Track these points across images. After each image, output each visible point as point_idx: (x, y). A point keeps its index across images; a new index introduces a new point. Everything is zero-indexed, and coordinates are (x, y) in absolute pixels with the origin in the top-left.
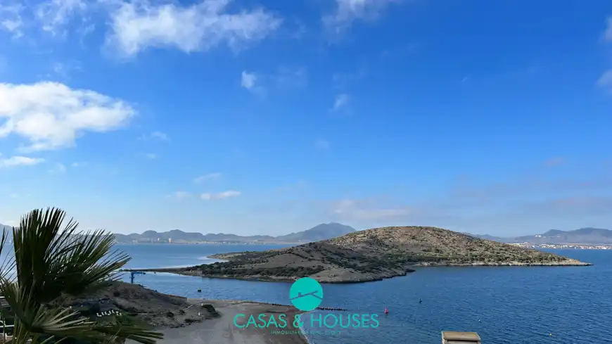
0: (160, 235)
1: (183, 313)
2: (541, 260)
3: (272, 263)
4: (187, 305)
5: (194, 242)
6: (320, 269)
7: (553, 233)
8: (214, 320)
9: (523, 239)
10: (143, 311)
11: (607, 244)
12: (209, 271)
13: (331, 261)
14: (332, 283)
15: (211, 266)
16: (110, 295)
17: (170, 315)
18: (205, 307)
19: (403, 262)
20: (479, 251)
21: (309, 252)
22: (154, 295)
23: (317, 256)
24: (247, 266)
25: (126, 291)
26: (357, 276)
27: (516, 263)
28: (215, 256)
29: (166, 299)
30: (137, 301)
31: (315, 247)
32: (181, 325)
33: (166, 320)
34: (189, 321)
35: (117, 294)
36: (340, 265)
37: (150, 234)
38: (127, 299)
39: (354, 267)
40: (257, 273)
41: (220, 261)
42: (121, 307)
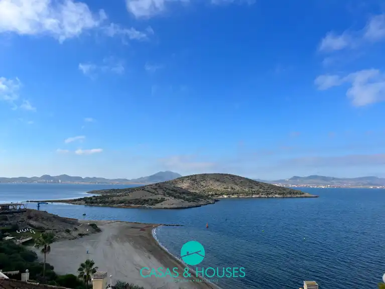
0: (52, 178)
1: (76, 229)
2: (290, 194)
3: (131, 196)
4: (79, 224)
5: (76, 183)
6: (163, 200)
7: (295, 178)
8: (98, 234)
9: (278, 182)
10: (48, 229)
11: (324, 185)
12: (89, 202)
13: (170, 195)
14: (170, 208)
15: (90, 198)
16: (25, 218)
17: (68, 231)
18: (91, 225)
19: (212, 195)
20: (256, 189)
21: (155, 189)
22: (56, 217)
23: (160, 192)
24: (115, 198)
25: (36, 215)
26: (187, 204)
27: (277, 196)
28: (92, 192)
29: (64, 220)
30: (45, 222)
31: (159, 186)
32: (75, 238)
33: (65, 234)
34: (81, 235)
35: (30, 218)
36: (175, 197)
37: (47, 177)
38: (36, 220)
39: (184, 198)
40: (121, 202)
41: (96, 195)
42: (32, 226)
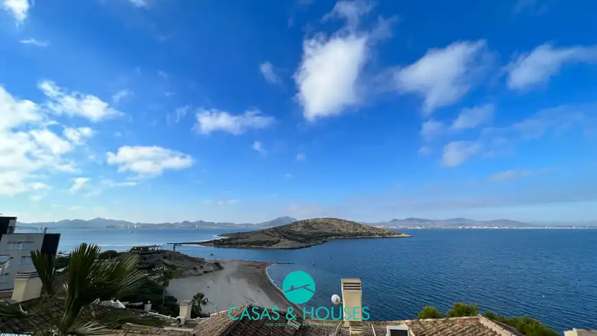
0: (191, 223)
1: (202, 267)
2: (389, 234)
3: (253, 239)
4: (204, 263)
5: (210, 227)
6: (279, 241)
7: (395, 220)
8: (219, 271)
9: (379, 224)
10: (179, 267)
11: (420, 226)
12: (217, 244)
13: (285, 237)
14: (285, 249)
15: (219, 240)
16: (161, 258)
17: (195, 269)
18: (215, 264)
19: (322, 237)
20: (359, 230)
21: (273, 232)
22: (187, 257)
23: (277, 235)
24: (239, 241)
25: (170, 255)
26: (299, 245)
27: (377, 236)
28: (221, 235)
29: (193, 260)
30: (177, 261)
31: (276, 230)
32: (201, 275)
33: (192, 271)
34: (205, 272)
35: (165, 258)
36: (289, 239)
37: (186, 223)
38: (170, 260)
39: (297, 240)
40: (245, 243)
41: (224, 238)
42: (166, 265)
